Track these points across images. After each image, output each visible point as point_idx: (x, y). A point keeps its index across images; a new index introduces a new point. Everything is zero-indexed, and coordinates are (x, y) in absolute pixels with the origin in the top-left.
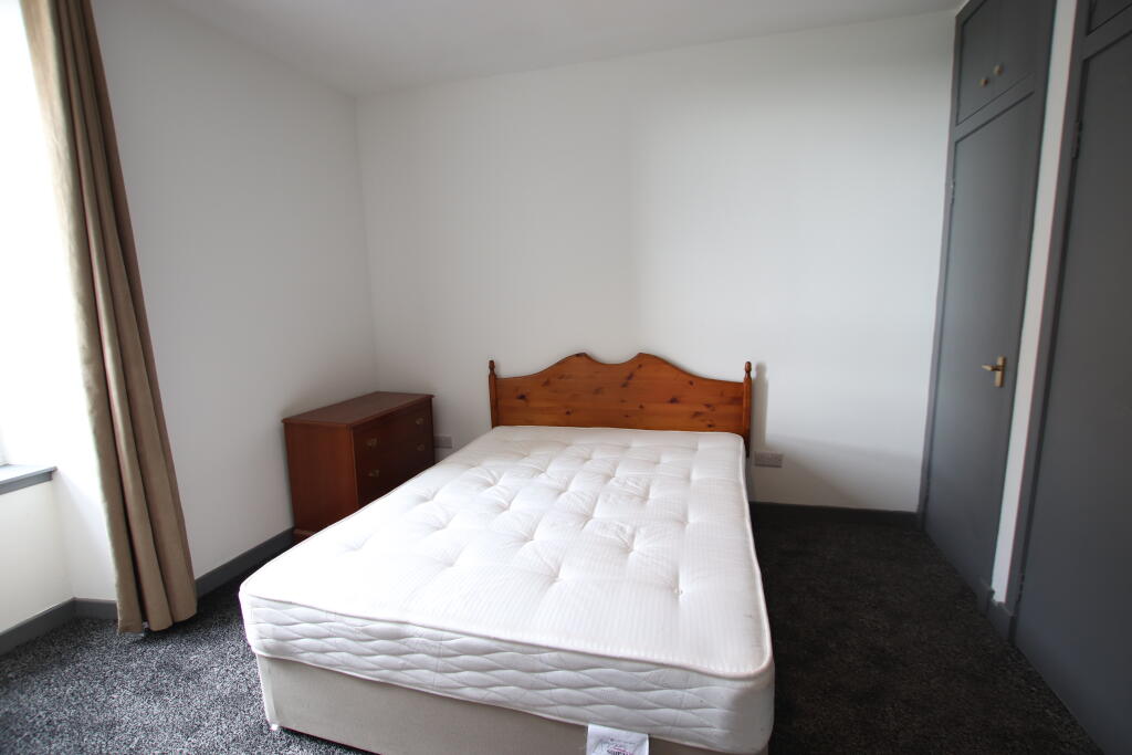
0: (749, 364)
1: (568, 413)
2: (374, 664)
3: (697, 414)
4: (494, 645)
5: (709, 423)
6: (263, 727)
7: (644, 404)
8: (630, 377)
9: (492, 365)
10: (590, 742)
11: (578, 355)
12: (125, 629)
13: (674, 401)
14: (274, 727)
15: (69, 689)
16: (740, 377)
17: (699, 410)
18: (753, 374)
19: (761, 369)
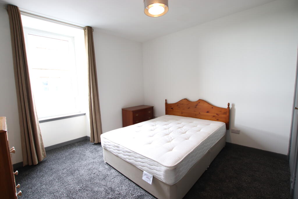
0: (229, 104)
1: (182, 113)
2: (115, 152)
3: (214, 116)
4: (130, 151)
5: (217, 119)
6: (103, 161)
7: (200, 112)
8: (197, 105)
9: (166, 100)
10: (144, 174)
11: (185, 99)
12: (91, 142)
13: (208, 112)
14: (105, 162)
15: (82, 149)
16: (226, 107)
18: (230, 107)
19: (233, 105)
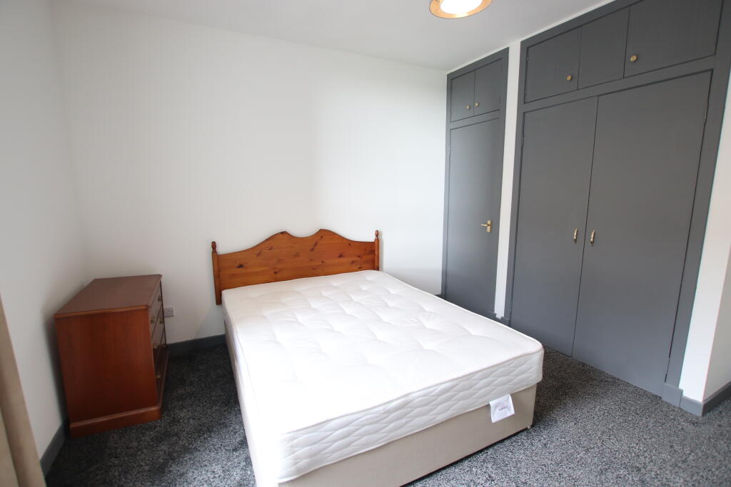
0: (377, 231)
1: (275, 273)
3: (353, 262)
5: (359, 266)
7: (324, 261)
8: (316, 245)
9: (214, 245)
10: (492, 410)
11: (282, 233)
13: (341, 256)
16: (373, 239)
17: (354, 260)
18: (379, 236)
